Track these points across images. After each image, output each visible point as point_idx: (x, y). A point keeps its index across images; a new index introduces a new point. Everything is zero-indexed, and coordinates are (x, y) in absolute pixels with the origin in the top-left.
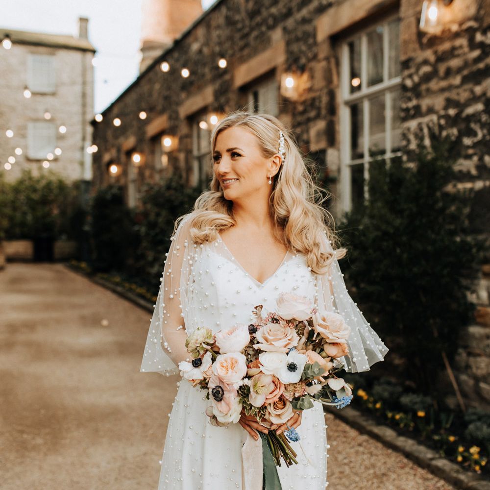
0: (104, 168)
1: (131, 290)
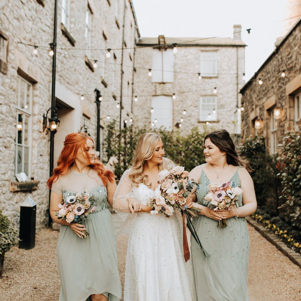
0: (251, 125)
1: (271, 230)
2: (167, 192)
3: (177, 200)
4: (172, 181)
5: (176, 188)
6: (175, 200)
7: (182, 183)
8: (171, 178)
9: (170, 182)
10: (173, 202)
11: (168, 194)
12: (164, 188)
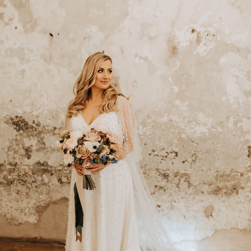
2: (85, 143)
3: (83, 158)
4: (100, 139)
5: (95, 147)
6: (82, 156)
7: (103, 148)
8: (102, 137)
9: (98, 138)
10: (79, 156)
11: (83, 145)
12: (87, 137)
